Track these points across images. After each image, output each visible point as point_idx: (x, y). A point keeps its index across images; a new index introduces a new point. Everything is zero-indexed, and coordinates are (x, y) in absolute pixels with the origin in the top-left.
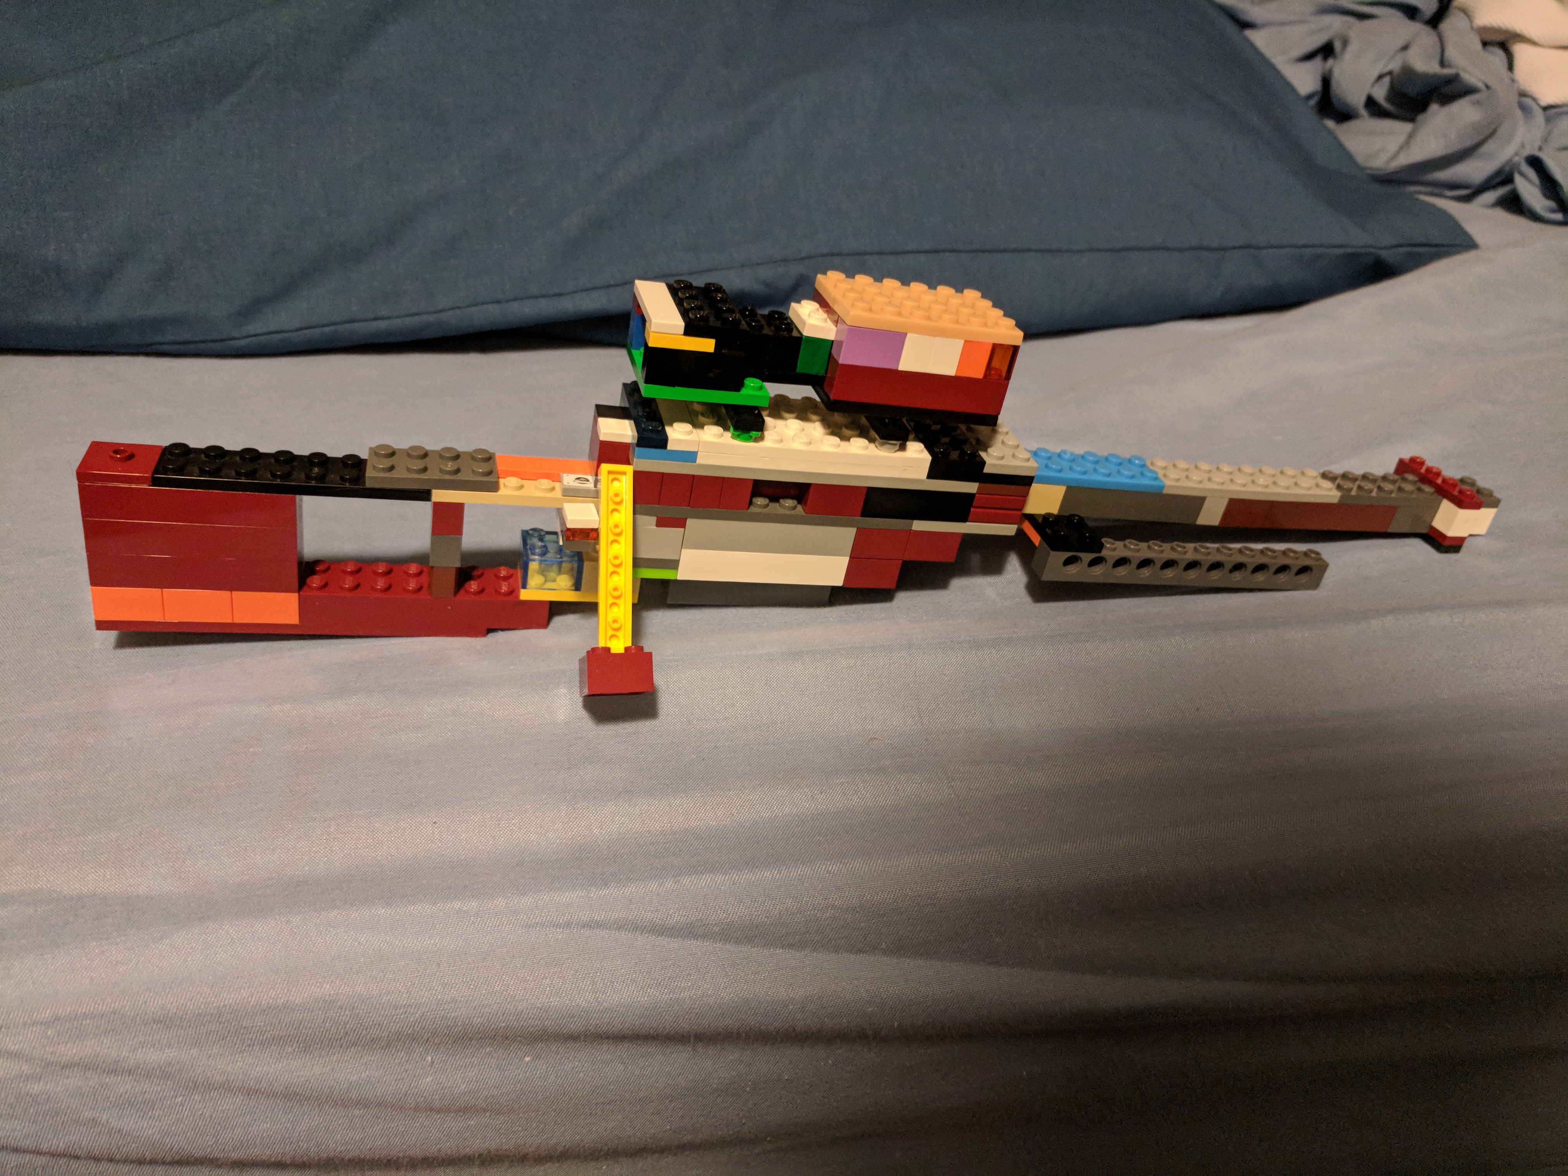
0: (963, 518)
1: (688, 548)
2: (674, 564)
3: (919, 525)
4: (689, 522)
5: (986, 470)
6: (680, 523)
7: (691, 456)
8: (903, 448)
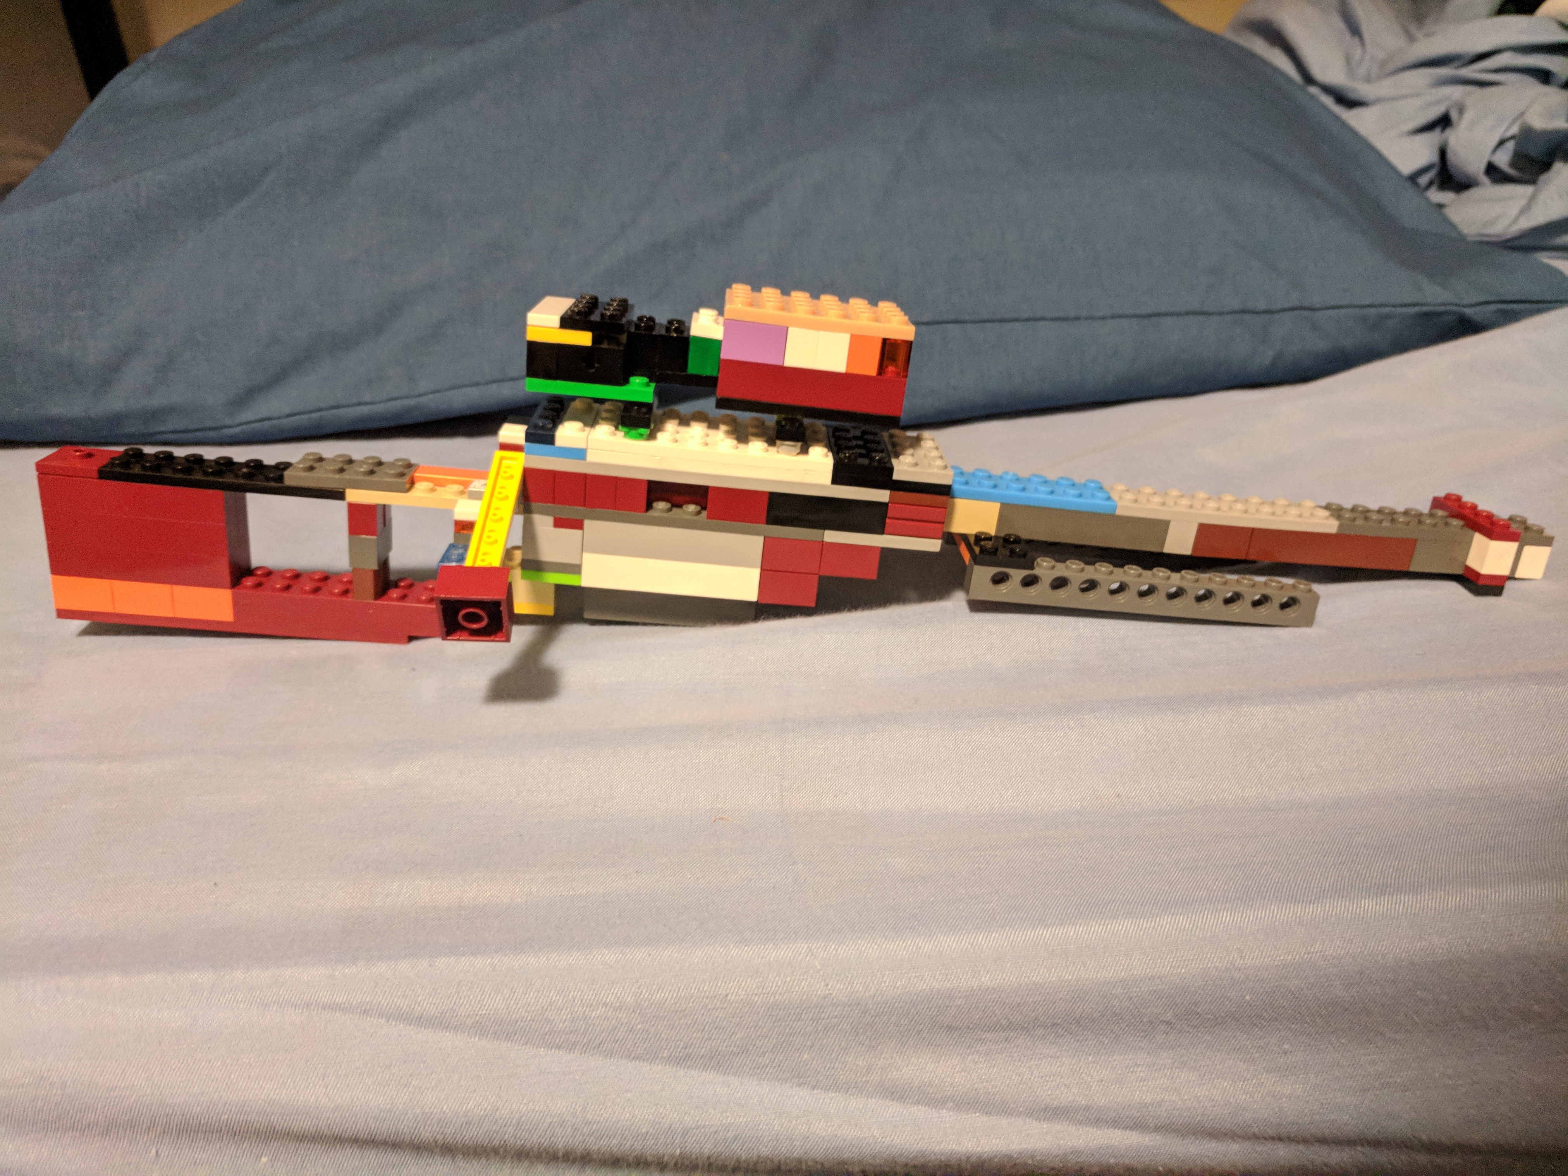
0: (880, 529)
1: (588, 551)
2: (576, 569)
3: (832, 536)
4: (587, 523)
5: (896, 476)
6: (578, 525)
7: (580, 454)
8: (804, 451)
